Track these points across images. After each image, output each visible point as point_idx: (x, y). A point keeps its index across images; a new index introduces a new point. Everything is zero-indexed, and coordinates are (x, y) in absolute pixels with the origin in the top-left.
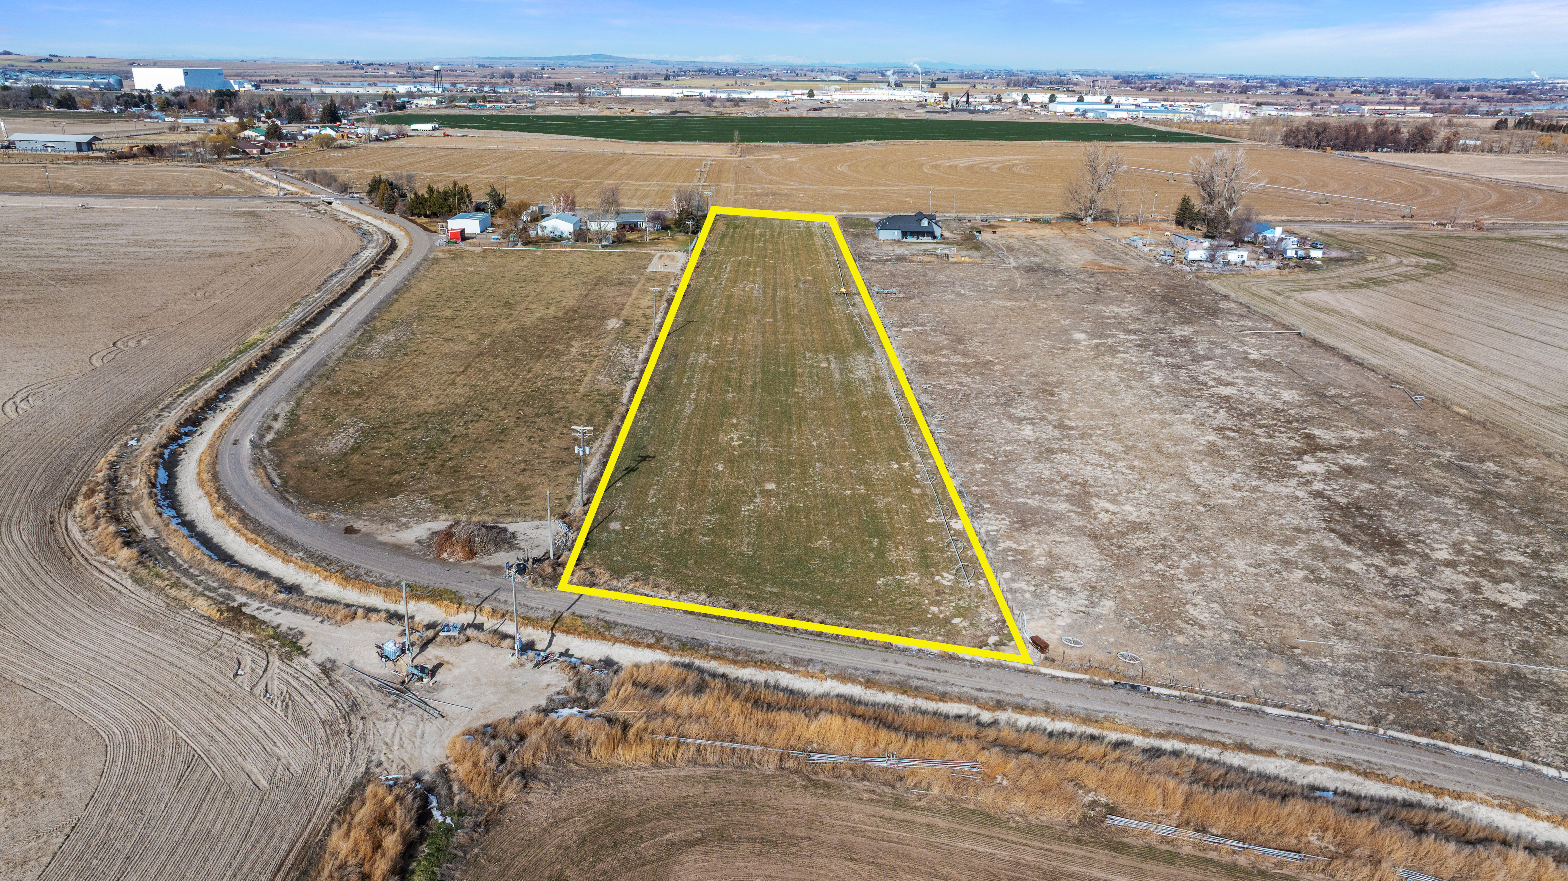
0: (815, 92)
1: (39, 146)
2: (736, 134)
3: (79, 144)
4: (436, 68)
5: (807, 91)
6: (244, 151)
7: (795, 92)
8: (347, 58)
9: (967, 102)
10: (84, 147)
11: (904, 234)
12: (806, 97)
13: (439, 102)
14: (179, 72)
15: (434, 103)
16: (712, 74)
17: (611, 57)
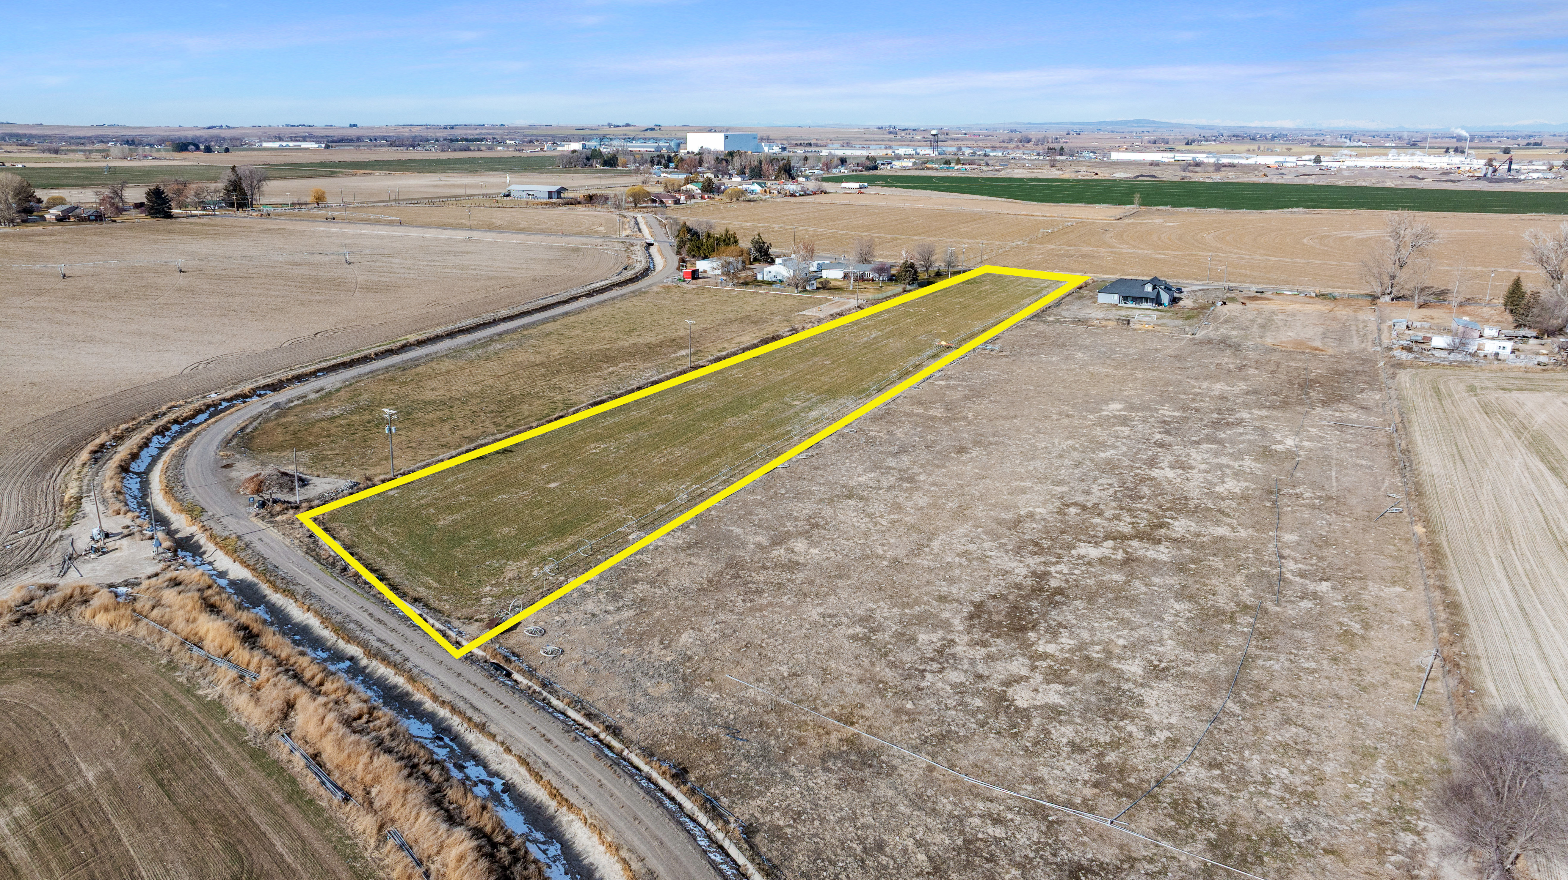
0: (1322, 158)
1: (524, 194)
2: (1137, 197)
3: (550, 193)
4: (934, 132)
5: (1313, 157)
6: (662, 202)
7: (1304, 158)
8: (885, 123)
9: (1509, 170)
10: (555, 195)
11: (1125, 298)
12: (1311, 163)
13: (914, 163)
14: (721, 136)
15: (910, 164)
16: (1247, 139)
17: (1154, 122)
